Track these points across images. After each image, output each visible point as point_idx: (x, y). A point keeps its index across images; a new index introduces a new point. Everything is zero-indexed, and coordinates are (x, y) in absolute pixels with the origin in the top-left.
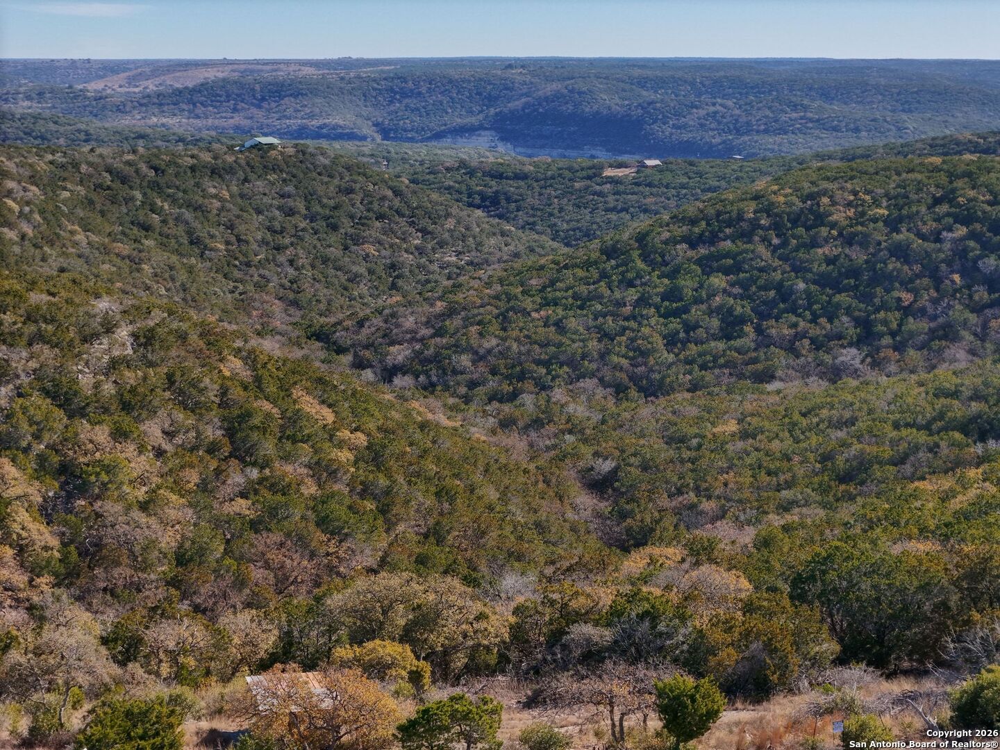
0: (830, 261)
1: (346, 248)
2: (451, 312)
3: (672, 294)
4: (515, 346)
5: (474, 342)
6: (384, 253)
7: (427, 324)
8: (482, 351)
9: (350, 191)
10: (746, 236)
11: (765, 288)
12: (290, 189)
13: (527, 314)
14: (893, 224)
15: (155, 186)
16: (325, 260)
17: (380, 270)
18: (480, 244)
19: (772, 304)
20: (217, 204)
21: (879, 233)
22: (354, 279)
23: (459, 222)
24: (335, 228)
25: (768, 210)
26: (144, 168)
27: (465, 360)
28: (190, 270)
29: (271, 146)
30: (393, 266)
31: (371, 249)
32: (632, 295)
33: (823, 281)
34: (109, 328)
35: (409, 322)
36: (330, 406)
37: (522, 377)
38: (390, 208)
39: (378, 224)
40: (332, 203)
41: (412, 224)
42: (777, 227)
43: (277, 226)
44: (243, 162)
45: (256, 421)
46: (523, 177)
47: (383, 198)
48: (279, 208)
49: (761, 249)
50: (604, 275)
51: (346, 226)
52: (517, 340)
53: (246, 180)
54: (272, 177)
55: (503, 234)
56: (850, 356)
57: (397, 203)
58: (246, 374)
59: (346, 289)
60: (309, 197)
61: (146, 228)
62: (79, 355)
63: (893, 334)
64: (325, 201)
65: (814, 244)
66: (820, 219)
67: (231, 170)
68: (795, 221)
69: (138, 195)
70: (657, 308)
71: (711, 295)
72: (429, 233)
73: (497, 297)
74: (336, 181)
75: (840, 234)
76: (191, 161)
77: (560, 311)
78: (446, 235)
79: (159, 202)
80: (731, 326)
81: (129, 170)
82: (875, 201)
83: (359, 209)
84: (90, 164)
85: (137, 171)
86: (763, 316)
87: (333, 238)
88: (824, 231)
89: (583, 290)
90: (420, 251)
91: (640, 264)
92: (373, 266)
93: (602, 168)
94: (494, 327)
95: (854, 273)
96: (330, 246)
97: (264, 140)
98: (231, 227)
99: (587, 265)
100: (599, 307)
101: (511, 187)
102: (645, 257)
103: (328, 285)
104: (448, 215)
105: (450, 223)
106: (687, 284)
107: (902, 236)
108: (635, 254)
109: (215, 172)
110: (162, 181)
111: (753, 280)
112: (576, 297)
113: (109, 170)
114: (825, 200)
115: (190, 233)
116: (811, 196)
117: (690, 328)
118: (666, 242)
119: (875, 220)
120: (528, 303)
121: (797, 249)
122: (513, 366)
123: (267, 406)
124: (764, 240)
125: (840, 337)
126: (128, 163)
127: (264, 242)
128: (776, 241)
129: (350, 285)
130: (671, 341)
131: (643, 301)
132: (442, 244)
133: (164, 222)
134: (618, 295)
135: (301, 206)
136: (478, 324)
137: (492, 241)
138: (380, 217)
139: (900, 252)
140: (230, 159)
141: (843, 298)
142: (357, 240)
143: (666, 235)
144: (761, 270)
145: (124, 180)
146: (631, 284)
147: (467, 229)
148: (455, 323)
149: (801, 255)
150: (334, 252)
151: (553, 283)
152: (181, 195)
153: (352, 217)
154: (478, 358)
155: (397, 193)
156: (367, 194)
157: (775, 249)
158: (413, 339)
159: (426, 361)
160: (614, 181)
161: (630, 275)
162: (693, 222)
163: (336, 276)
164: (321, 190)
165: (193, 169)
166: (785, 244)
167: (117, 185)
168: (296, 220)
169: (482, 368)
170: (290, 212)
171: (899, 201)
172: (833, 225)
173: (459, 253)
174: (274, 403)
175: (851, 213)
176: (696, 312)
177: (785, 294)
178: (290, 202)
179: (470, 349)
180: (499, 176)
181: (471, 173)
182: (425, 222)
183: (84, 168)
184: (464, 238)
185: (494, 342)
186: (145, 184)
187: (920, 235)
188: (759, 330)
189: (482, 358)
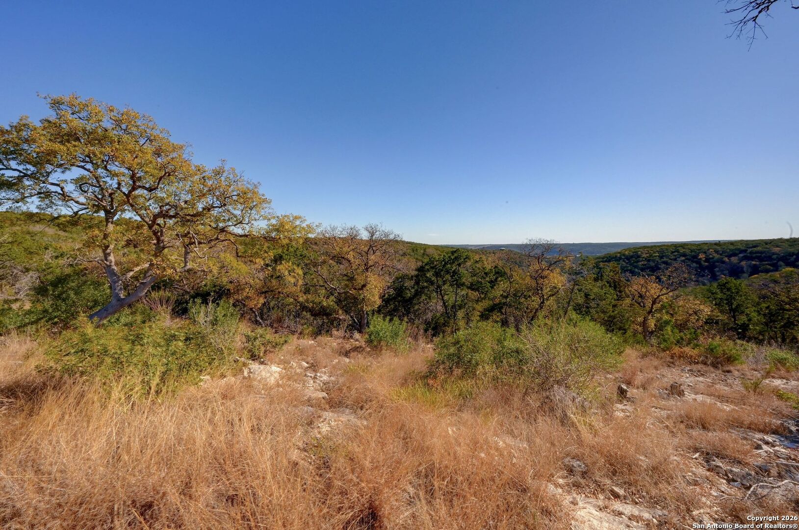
14: (661, 257)
25: (624, 255)
49: (624, 263)
66: (639, 257)
68: (632, 257)
75: (646, 259)
82: (654, 253)
88: (641, 259)
114: (639, 253)
121: (634, 262)
124: (624, 261)
128: (627, 261)
149: (635, 264)
157: (627, 263)
166: (630, 262)
175: (648, 255)
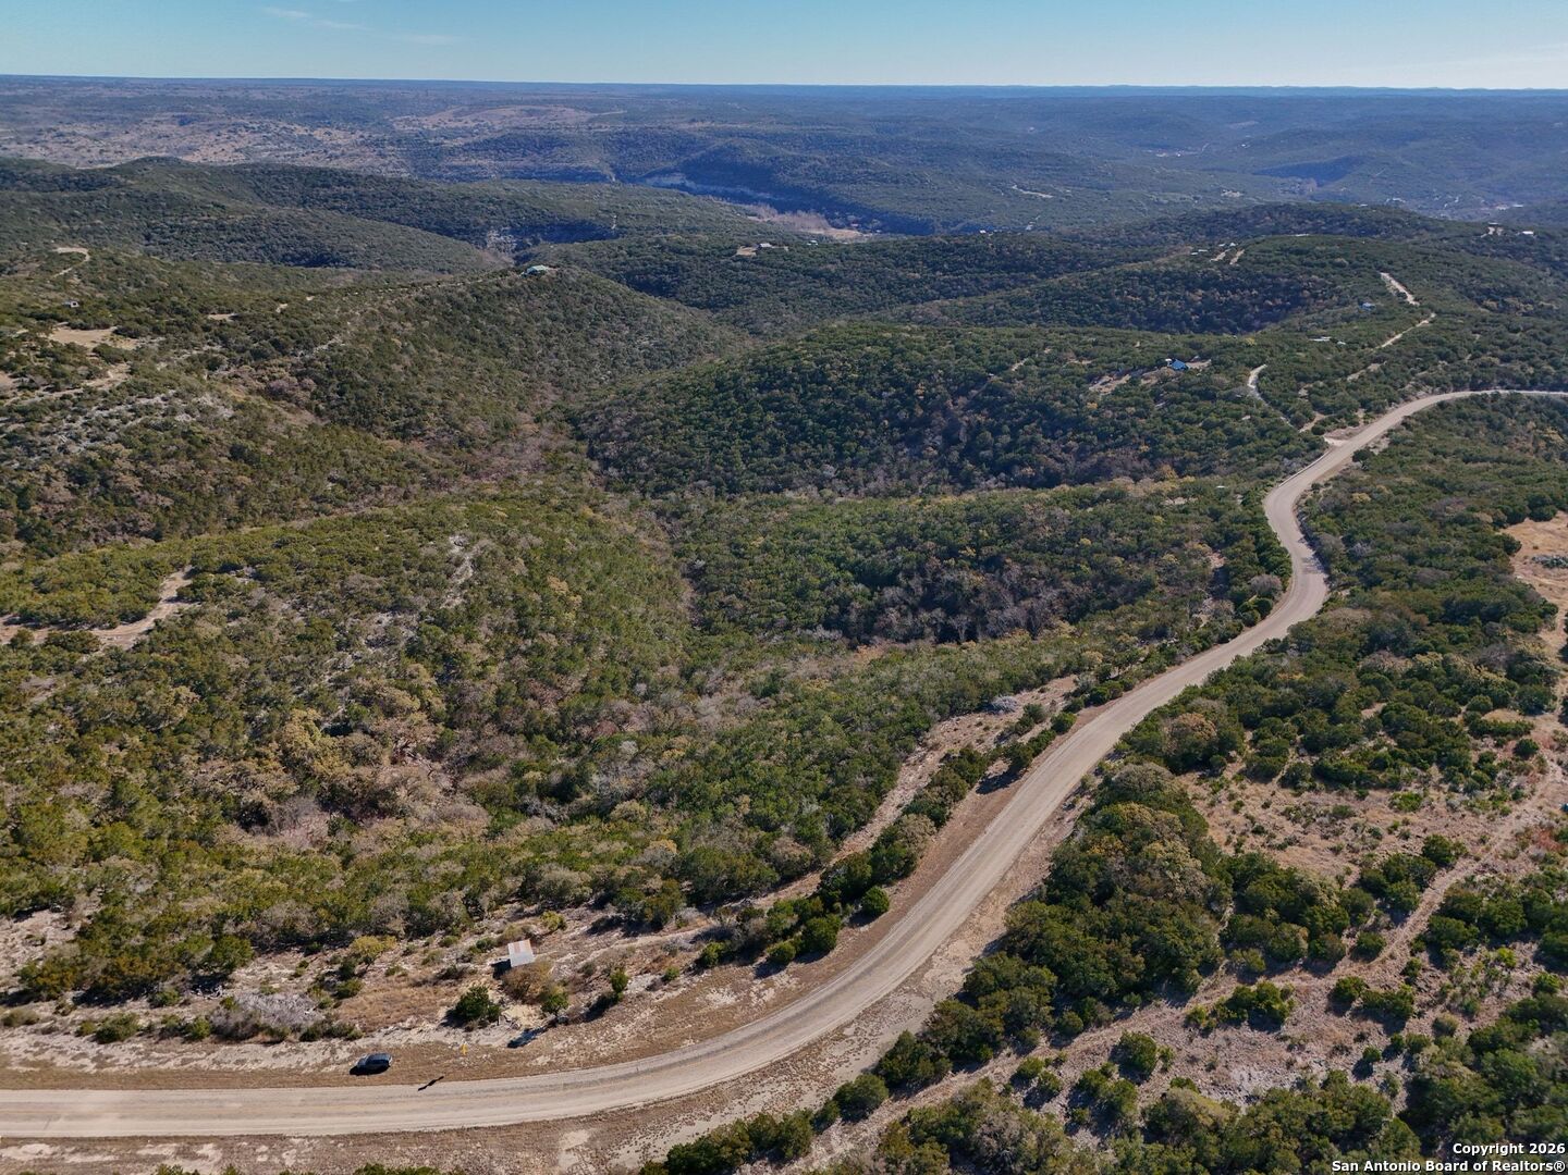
0: (827, 407)
1: (587, 341)
3: (748, 424)
4: (669, 453)
5: (649, 447)
6: (608, 342)
7: (626, 427)
8: (652, 455)
9: (588, 301)
10: (786, 386)
11: (793, 423)
12: (554, 303)
13: (676, 429)
15: (476, 309)
16: (576, 351)
17: (606, 355)
19: (794, 433)
20: (513, 318)
21: (851, 389)
22: (592, 361)
24: (580, 327)
25: (799, 369)
27: (644, 461)
28: (500, 367)
29: (543, 273)
30: (613, 351)
31: (601, 341)
32: (728, 423)
33: (821, 421)
35: (617, 423)
37: (671, 476)
38: (611, 311)
39: (604, 323)
40: (578, 310)
41: (623, 321)
42: (802, 381)
43: (548, 330)
44: (527, 286)
45: (530, 607)
46: (691, 253)
47: (607, 303)
48: (549, 317)
49: (793, 396)
50: (715, 405)
51: (587, 326)
52: (670, 449)
53: (529, 299)
54: (544, 295)
56: (830, 471)
57: (615, 308)
60: (565, 307)
61: (473, 340)
63: (852, 456)
64: (574, 309)
65: (819, 396)
67: (519, 292)
69: (468, 317)
70: (740, 432)
71: (767, 426)
72: (633, 326)
73: (662, 412)
74: (580, 293)
75: (833, 390)
76: (497, 288)
77: (692, 429)
78: (643, 327)
79: (480, 320)
80: (775, 445)
81: (461, 299)
82: (853, 368)
83: (593, 313)
84: (439, 298)
85: (466, 300)
86: (791, 441)
87: (580, 335)
88: (825, 387)
89: (705, 414)
90: (628, 339)
91: (733, 400)
92: (602, 352)
93: (736, 248)
94: (659, 438)
95: (837, 416)
96: (578, 341)
97: (538, 268)
98: (522, 334)
100: (711, 429)
101: (685, 260)
102: (736, 394)
104: (643, 313)
106: (755, 417)
107: (863, 393)
108: (732, 391)
109: (511, 295)
110: (480, 305)
111: (788, 417)
112: (701, 419)
113: (450, 300)
114: (828, 365)
115: (498, 340)
116: (821, 362)
117: (755, 447)
118: (747, 385)
119: (851, 381)
120: (677, 420)
121: (811, 398)
124: (796, 390)
125: (827, 456)
126: (461, 293)
127: (540, 343)
128: (801, 391)
130: (745, 454)
131: (733, 428)
132: (640, 333)
133: (484, 334)
134: (721, 420)
135: (560, 314)
136: (652, 433)
139: (861, 404)
141: (830, 432)
142: (593, 335)
143: (748, 379)
144: (793, 411)
145: (459, 307)
146: (728, 414)
148: (638, 432)
149: (813, 402)
150: (580, 344)
152: (492, 313)
153: (590, 319)
154: (650, 460)
155: (615, 299)
157: (800, 397)
158: (619, 439)
159: (625, 457)
160: (743, 259)
161: (728, 407)
162: (762, 372)
163: (582, 362)
164: (571, 301)
165: (498, 294)
166: (805, 394)
168: (558, 324)
170: (554, 319)
171: (864, 368)
172: (830, 384)
176: (757, 439)
177: (803, 428)
178: (555, 312)
180: (678, 252)
181: (662, 248)
182: (630, 320)
184: (653, 328)
187: (873, 394)
188: (788, 451)
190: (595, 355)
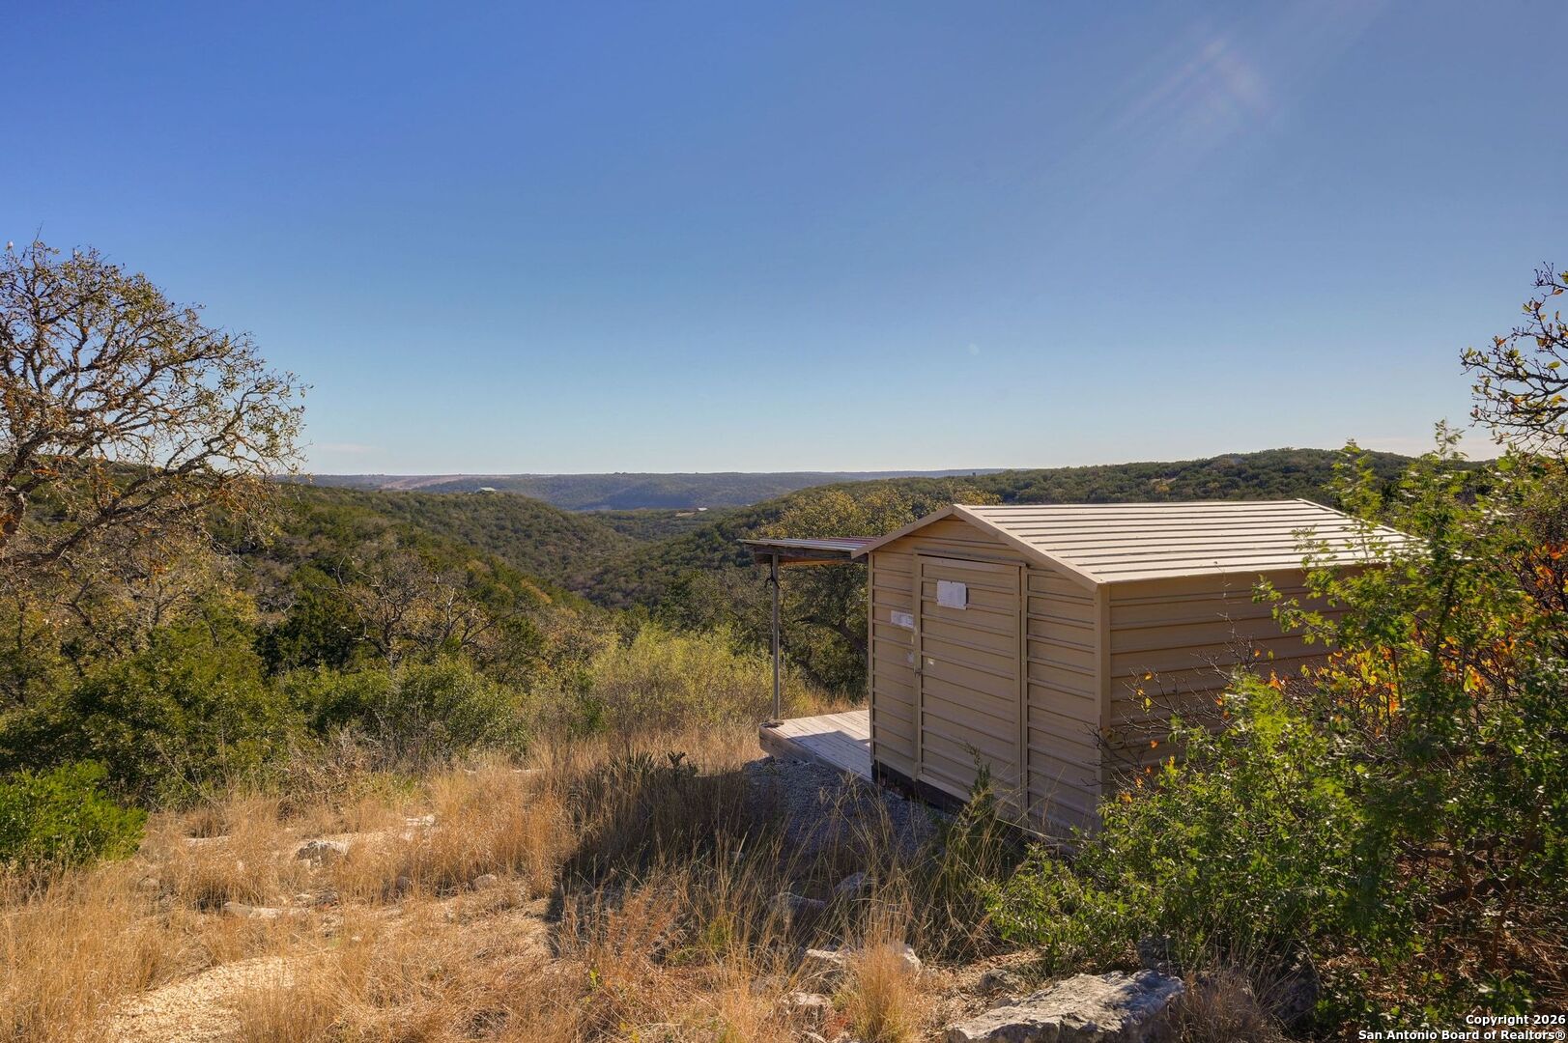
1: (537, 548)
2: (606, 572)
4: (649, 587)
5: (623, 585)
6: (558, 550)
7: (592, 579)
8: (628, 591)
9: (537, 517)
12: (502, 515)
13: (653, 569)
15: (419, 511)
16: (524, 554)
17: (557, 560)
18: (614, 546)
20: (458, 522)
22: (541, 564)
23: (601, 534)
26: (413, 502)
27: (619, 596)
29: (491, 493)
30: (564, 558)
31: (551, 548)
32: (718, 555)
34: (380, 532)
35: (581, 579)
36: (549, 594)
37: (655, 603)
38: (562, 526)
39: (555, 535)
40: (527, 523)
41: (575, 535)
43: (495, 535)
44: (473, 500)
45: (496, 595)
46: (633, 518)
47: (557, 521)
48: (496, 526)
50: (698, 546)
51: (536, 536)
52: (650, 582)
53: (476, 510)
54: (491, 509)
55: (627, 541)
57: (565, 524)
58: (487, 569)
59: (537, 570)
60: (513, 520)
62: (353, 547)
64: (523, 522)
67: (466, 504)
69: (408, 516)
70: (735, 562)
72: (585, 540)
73: (635, 562)
74: (530, 512)
76: (442, 499)
77: (674, 567)
78: (594, 541)
79: (422, 520)
81: (402, 502)
83: (544, 527)
84: (378, 498)
85: (408, 503)
87: (528, 542)
89: (687, 555)
90: (580, 549)
91: (720, 539)
92: (552, 557)
93: (676, 512)
94: (635, 578)
96: (526, 546)
97: (486, 489)
99: (688, 542)
100: (699, 563)
101: (625, 523)
102: (722, 535)
103: (526, 567)
104: (595, 531)
105: (596, 535)
108: (717, 534)
109: (456, 505)
110: (423, 509)
112: (683, 559)
118: (734, 527)
120: (654, 564)
122: (649, 598)
123: (504, 588)
126: (402, 499)
127: (487, 544)
129: (539, 568)
131: (725, 559)
132: (592, 546)
134: (709, 556)
135: (508, 524)
136: (625, 576)
137: (621, 545)
138: (556, 531)
140: (466, 498)
142: (543, 543)
143: (733, 523)
145: (400, 508)
146: (716, 550)
147: (606, 537)
148: (608, 577)
150: (530, 549)
151: (667, 553)
152: (435, 517)
153: (539, 531)
154: (627, 594)
155: (565, 518)
156: (548, 519)
158: (584, 587)
160: (683, 518)
161: (715, 545)
162: (749, 516)
163: (530, 563)
164: (521, 517)
165: (443, 503)
167: (395, 510)
168: (506, 532)
169: (629, 599)
170: (503, 528)
173: (602, 551)
174: (509, 586)
178: (503, 523)
179: (620, 590)
180: (619, 518)
182: (582, 534)
183: (374, 501)
184: (605, 543)
185: (636, 585)
186: (413, 511)
189: (628, 595)
190: (546, 559)
